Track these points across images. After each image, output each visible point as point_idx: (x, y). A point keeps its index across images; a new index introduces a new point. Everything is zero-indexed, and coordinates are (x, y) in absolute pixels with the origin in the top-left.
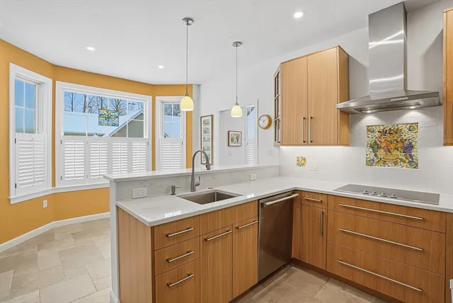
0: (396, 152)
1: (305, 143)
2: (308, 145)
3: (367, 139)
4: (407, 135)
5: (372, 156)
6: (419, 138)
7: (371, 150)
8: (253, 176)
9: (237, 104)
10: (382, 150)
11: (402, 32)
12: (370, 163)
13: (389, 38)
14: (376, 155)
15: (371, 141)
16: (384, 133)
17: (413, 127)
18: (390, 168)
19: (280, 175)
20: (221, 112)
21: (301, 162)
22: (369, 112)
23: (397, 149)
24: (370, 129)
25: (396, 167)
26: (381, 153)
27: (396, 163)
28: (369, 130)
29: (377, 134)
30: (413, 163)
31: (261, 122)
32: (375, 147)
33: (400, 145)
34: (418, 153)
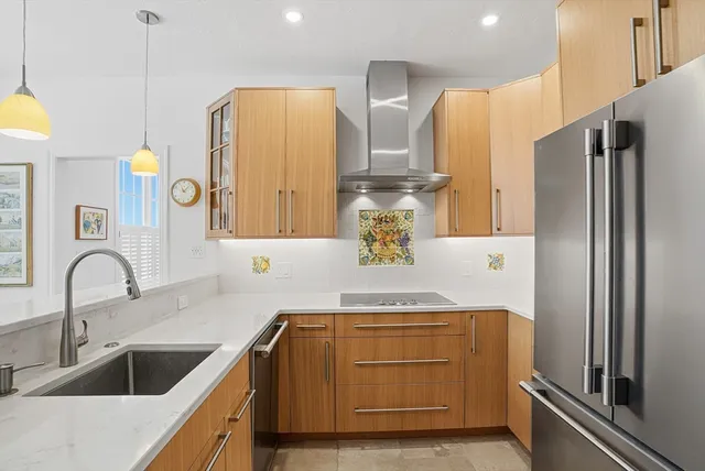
0: (392, 246)
1: (282, 234)
2: (286, 237)
3: (360, 227)
4: (403, 225)
5: (366, 252)
6: (414, 227)
7: (365, 244)
8: (184, 300)
9: (146, 147)
10: (378, 243)
11: (405, 97)
12: (363, 261)
13: (393, 100)
14: (370, 251)
15: (365, 230)
16: (380, 220)
17: (408, 214)
18: (386, 266)
19: (220, 292)
20: (60, 159)
21: (261, 266)
22: (364, 191)
23: (393, 241)
24: (363, 215)
25: (393, 265)
26: (376, 246)
27: (393, 260)
28: (361, 216)
29: (371, 222)
30: (409, 259)
31: (177, 192)
32: (369, 239)
33: (396, 237)
34: (415, 246)
